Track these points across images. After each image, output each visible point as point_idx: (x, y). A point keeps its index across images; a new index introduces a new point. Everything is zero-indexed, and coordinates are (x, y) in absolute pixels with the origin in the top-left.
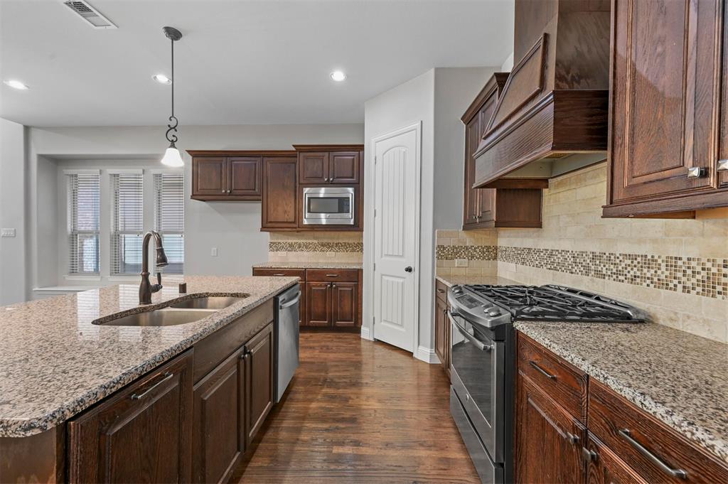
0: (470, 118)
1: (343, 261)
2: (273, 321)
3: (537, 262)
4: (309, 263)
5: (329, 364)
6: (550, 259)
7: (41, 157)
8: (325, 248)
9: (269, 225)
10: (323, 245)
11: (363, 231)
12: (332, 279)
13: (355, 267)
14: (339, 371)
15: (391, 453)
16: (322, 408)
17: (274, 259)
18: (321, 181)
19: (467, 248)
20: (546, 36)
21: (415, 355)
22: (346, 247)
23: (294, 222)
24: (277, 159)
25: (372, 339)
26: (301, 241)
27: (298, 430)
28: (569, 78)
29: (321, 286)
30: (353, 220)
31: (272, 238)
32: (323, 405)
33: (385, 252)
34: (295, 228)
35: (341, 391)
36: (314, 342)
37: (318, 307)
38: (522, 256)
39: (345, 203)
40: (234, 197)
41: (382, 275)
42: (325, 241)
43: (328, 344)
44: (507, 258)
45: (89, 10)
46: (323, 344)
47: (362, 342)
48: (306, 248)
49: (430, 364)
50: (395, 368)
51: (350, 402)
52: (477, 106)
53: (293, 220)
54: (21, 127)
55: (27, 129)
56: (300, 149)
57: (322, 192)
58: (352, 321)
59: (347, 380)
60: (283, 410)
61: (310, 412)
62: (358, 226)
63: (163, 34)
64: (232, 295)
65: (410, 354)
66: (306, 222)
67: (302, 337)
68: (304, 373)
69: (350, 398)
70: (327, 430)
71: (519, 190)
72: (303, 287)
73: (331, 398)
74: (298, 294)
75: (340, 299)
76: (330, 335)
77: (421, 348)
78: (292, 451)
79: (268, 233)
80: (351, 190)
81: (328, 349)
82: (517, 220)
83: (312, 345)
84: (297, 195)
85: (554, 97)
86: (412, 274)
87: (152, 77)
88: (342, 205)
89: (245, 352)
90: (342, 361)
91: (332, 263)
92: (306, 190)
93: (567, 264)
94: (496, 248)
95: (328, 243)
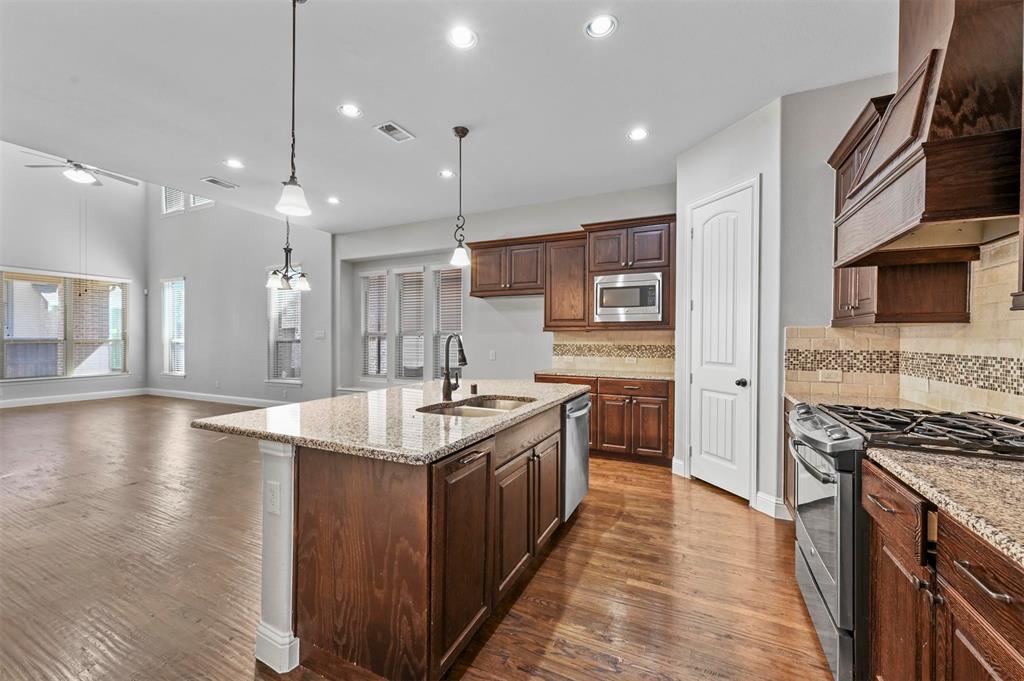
0: (842, 160)
1: (648, 370)
2: (560, 430)
3: (962, 377)
4: (600, 371)
5: (627, 496)
6: (985, 372)
7: (344, 262)
8: (623, 352)
9: (553, 323)
10: (620, 348)
11: (674, 329)
12: (631, 392)
13: (663, 378)
14: (638, 506)
15: (698, 600)
16: (615, 539)
17: (558, 365)
18: (618, 267)
19: (840, 354)
20: (935, 53)
21: (752, 504)
22: (651, 351)
23: (583, 320)
24: (561, 243)
25: (688, 476)
26: (591, 343)
27: (588, 555)
28: (956, 119)
29: (616, 400)
30: (660, 316)
31: (555, 340)
32: (618, 537)
33: (706, 358)
34: (584, 326)
35: (640, 527)
36: (607, 470)
37: (613, 426)
38: (937, 367)
39: (649, 293)
40: (513, 292)
41: (702, 390)
42: (623, 343)
43: (625, 474)
44: (915, 370)
45: (395, 129)
46: (620, 473)
47: (673, 477)
48: (599, 351)
49: (776, 519)
50: (719, 515)
51: (651, 540)
52: (852, 144)
53: (581, 316)
54: (329, 236)
55: (334, 236)
56: (590, 229)
57: (620, 280)
58: (659, 449)
59: (650, 518)
60: (570, 533)
61: (602, 540)
62: (667, 323)
63: (452, 134)
64: (519, 399)
65: (745, 502)
66: (597, 319)
67: (592, 463)
68: (593, 501)
69: (651, 536)
70: (620, 561)
71: (920, 265)
72: (594, 400)
73: (628, 532)
74: (587, 405)
75: (643, 419)
76: (628, 464)
77: (760, 494)
78: (581, 572)
79: (552, 333)
80: (658, 275)
81: (626, 480)
82: (918, 311)
83: (604, 472)
84: (587, 286)
85: (925, 152)
86: (746, 390)
87: (438, 174)
88: (645, 296)
89: (534, 455)
90: (644, 496)
91: (632, 372)
92: (598, 279)
93: (1009, 379)
94: (897, 355)
95: (627, 347)
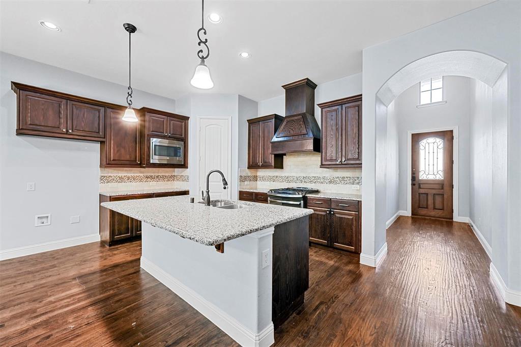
0: (253, 122)
3: (281, 181)
8: (149, 179)
10: (147, 177)
11: (187, 168)
18: (163, 135)
19: (249, 177)
22: (164, 178)
30: (183, 162)
31: (102, 173)
38: (273, 179)
39: (178, 150)
42: (149, 175)
44: (263, 180)
48: (134, 179)
62: (185, 165)
66: (152, 161)
88: (176, 152)
92: (153, 140)
94: (257, 176)
95: (151, 177)
